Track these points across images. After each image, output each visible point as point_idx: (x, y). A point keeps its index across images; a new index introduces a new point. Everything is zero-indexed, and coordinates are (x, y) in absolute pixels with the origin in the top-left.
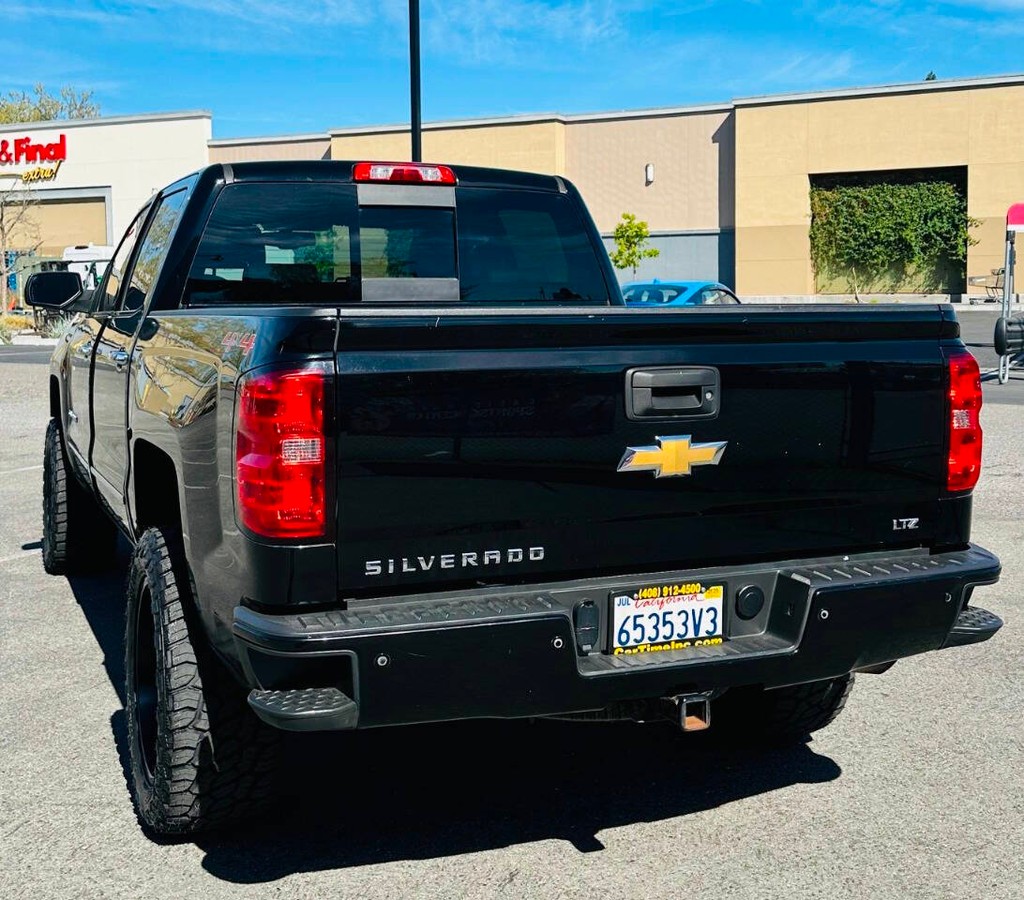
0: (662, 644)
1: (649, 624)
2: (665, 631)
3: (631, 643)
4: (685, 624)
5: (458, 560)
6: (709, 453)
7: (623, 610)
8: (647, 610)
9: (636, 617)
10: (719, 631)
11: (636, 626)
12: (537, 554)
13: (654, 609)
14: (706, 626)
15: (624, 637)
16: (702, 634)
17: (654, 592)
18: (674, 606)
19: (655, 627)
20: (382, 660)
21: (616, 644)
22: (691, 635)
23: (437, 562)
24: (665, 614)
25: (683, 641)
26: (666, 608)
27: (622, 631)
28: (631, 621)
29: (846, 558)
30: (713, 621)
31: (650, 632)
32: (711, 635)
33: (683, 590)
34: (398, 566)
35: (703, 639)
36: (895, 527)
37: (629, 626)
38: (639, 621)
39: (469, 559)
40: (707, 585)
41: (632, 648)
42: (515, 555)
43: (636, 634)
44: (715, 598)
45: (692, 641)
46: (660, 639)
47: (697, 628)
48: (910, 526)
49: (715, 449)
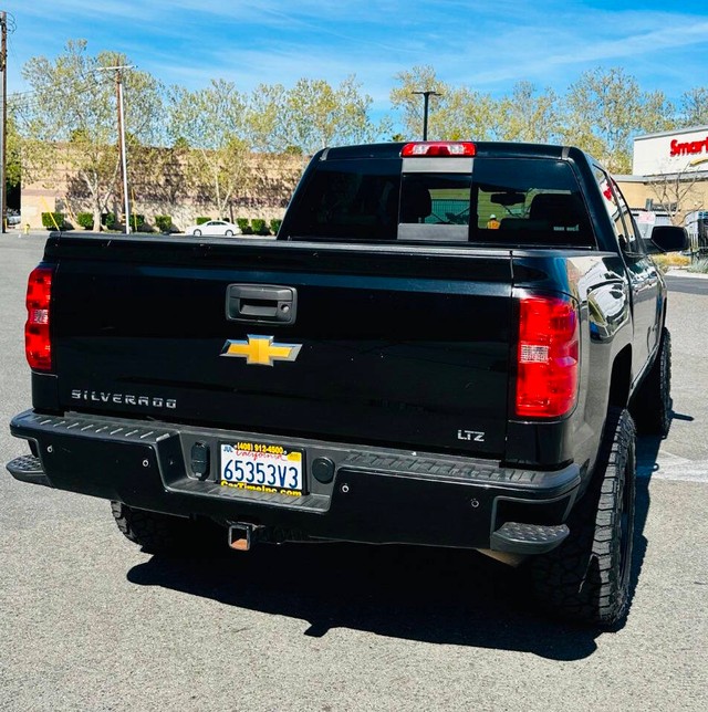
0: (256, 486)
1: (247, 469)
2: (259, 477)
3: (234, 479)
4: (273, 475)
5: (123, 399)
6: (288, 352)
7: (227, 456)
8: (245, 459)
9: (237, 462)
10: (300, 487)
11: (237, 469)
12: (172, 404)
13: (251, 459)
14: (289, 481)
15: (228, 474)
17: (249, 446)
18: (265, 460)
19: (251, 472)
20: (49, 449)
21: (223, 478)
22: (278, 484)
23: (111, 399)
24: (258, 464)
25: (272, 488)
26: (259, 460)
27: (227, 469)
28: (233, 464)
29: (414, 453)
30: (295, 478)
31: (248, 475)
32: (293, 489)
33: (269, 449)
35: (287, 489)
36: (460, 436)
37: (232, 467)
38: (239, 465)
39: (130, 400)
40: (289, 450)
41: (234, 483)
42: (158, 403)
43: (237, 474)
44: (295, 461)
45: (279, 489)
46: (255, 482)
47: (282, 480)
48: (476, 439)
49: (290, 349)
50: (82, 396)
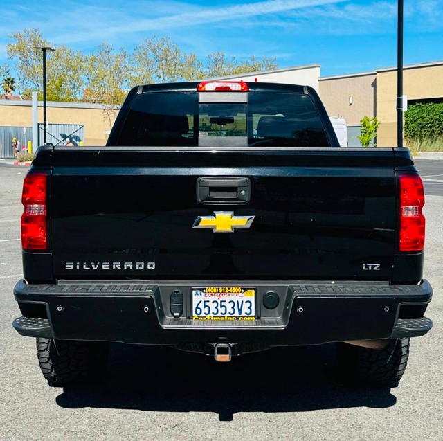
0: (220, 317)
1: (213, 306)
2: (222, 310)
3: (203, 314)
4: (233, 308)
5: (111, 266)
6: (243, 221)
7: (197, 298)
8: (212, 299)
9: (205, 302)
10: (253, 314)
11: (205, 306)
12: (152, 266)
13: (216, 298)
14: (245, 310)
15: (198, 311)
16: (243, 314)
17: (215, 290)
18: (227, 298)
19: (216, 308)
20: (59, 308)
21: (194, 314)
22: (237, 314)
23: (100, 266)
24: (221, 302)
25: (232, 317)
26: (222, 299)
27: (197, 308)
28: (202, 303)
29: (333, 282)
30: (249, 308)
31: (213, 310)
32: (248, 315)
33: (231, 290)
34: (81, 266)
35: (243, 317)
36: (364, 268)
37: (201, 306)
38: (207, 304)
39: (117, 266)
40: (245, 290)
41: (203, 317)
42: (140, 266)
43: (205, 310)
44: (250, 296)
45: (238, 318)
46: (219, 314)
47: (240, 311)
48: (375, 269)
49: (247, 219)
50: (75, 267)
